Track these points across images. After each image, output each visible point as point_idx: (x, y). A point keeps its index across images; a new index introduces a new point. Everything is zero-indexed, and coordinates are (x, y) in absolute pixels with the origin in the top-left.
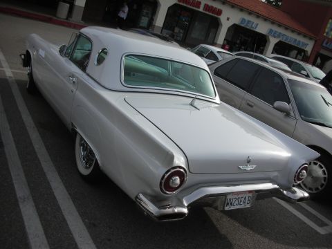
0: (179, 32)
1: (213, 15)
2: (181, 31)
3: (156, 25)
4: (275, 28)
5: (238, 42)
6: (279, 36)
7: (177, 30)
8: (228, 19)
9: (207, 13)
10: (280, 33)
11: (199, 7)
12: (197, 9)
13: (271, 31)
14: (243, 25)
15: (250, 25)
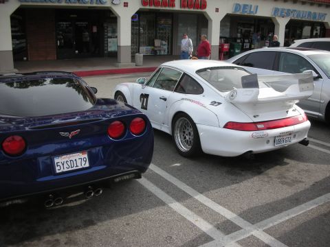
0: (162, 44)
1: (196, 10)
2: (164, 42)
3: (121, 45)
4: (281, 6)
5: (239, 35)
6: (288, 15)
7: (157, 42)
8: (217, 10)
9: (187, 9)
10: (289, 10)
11: (173, 5)
12: (171, 8)
13: (276, 10)
14: (238, 13)
15: (248, 10)
